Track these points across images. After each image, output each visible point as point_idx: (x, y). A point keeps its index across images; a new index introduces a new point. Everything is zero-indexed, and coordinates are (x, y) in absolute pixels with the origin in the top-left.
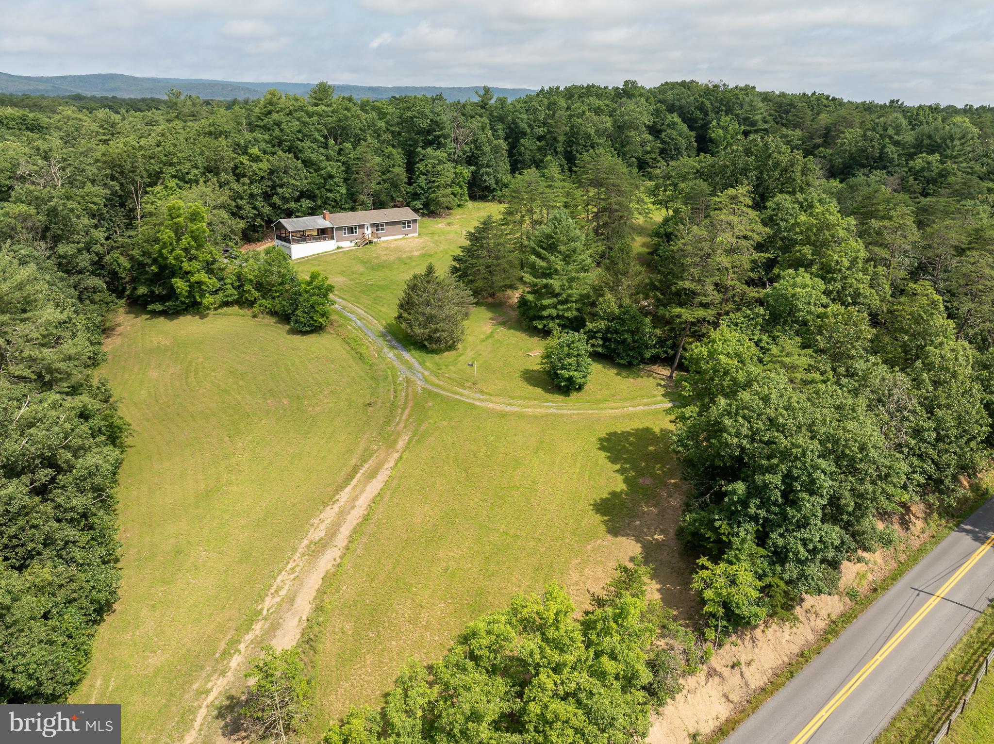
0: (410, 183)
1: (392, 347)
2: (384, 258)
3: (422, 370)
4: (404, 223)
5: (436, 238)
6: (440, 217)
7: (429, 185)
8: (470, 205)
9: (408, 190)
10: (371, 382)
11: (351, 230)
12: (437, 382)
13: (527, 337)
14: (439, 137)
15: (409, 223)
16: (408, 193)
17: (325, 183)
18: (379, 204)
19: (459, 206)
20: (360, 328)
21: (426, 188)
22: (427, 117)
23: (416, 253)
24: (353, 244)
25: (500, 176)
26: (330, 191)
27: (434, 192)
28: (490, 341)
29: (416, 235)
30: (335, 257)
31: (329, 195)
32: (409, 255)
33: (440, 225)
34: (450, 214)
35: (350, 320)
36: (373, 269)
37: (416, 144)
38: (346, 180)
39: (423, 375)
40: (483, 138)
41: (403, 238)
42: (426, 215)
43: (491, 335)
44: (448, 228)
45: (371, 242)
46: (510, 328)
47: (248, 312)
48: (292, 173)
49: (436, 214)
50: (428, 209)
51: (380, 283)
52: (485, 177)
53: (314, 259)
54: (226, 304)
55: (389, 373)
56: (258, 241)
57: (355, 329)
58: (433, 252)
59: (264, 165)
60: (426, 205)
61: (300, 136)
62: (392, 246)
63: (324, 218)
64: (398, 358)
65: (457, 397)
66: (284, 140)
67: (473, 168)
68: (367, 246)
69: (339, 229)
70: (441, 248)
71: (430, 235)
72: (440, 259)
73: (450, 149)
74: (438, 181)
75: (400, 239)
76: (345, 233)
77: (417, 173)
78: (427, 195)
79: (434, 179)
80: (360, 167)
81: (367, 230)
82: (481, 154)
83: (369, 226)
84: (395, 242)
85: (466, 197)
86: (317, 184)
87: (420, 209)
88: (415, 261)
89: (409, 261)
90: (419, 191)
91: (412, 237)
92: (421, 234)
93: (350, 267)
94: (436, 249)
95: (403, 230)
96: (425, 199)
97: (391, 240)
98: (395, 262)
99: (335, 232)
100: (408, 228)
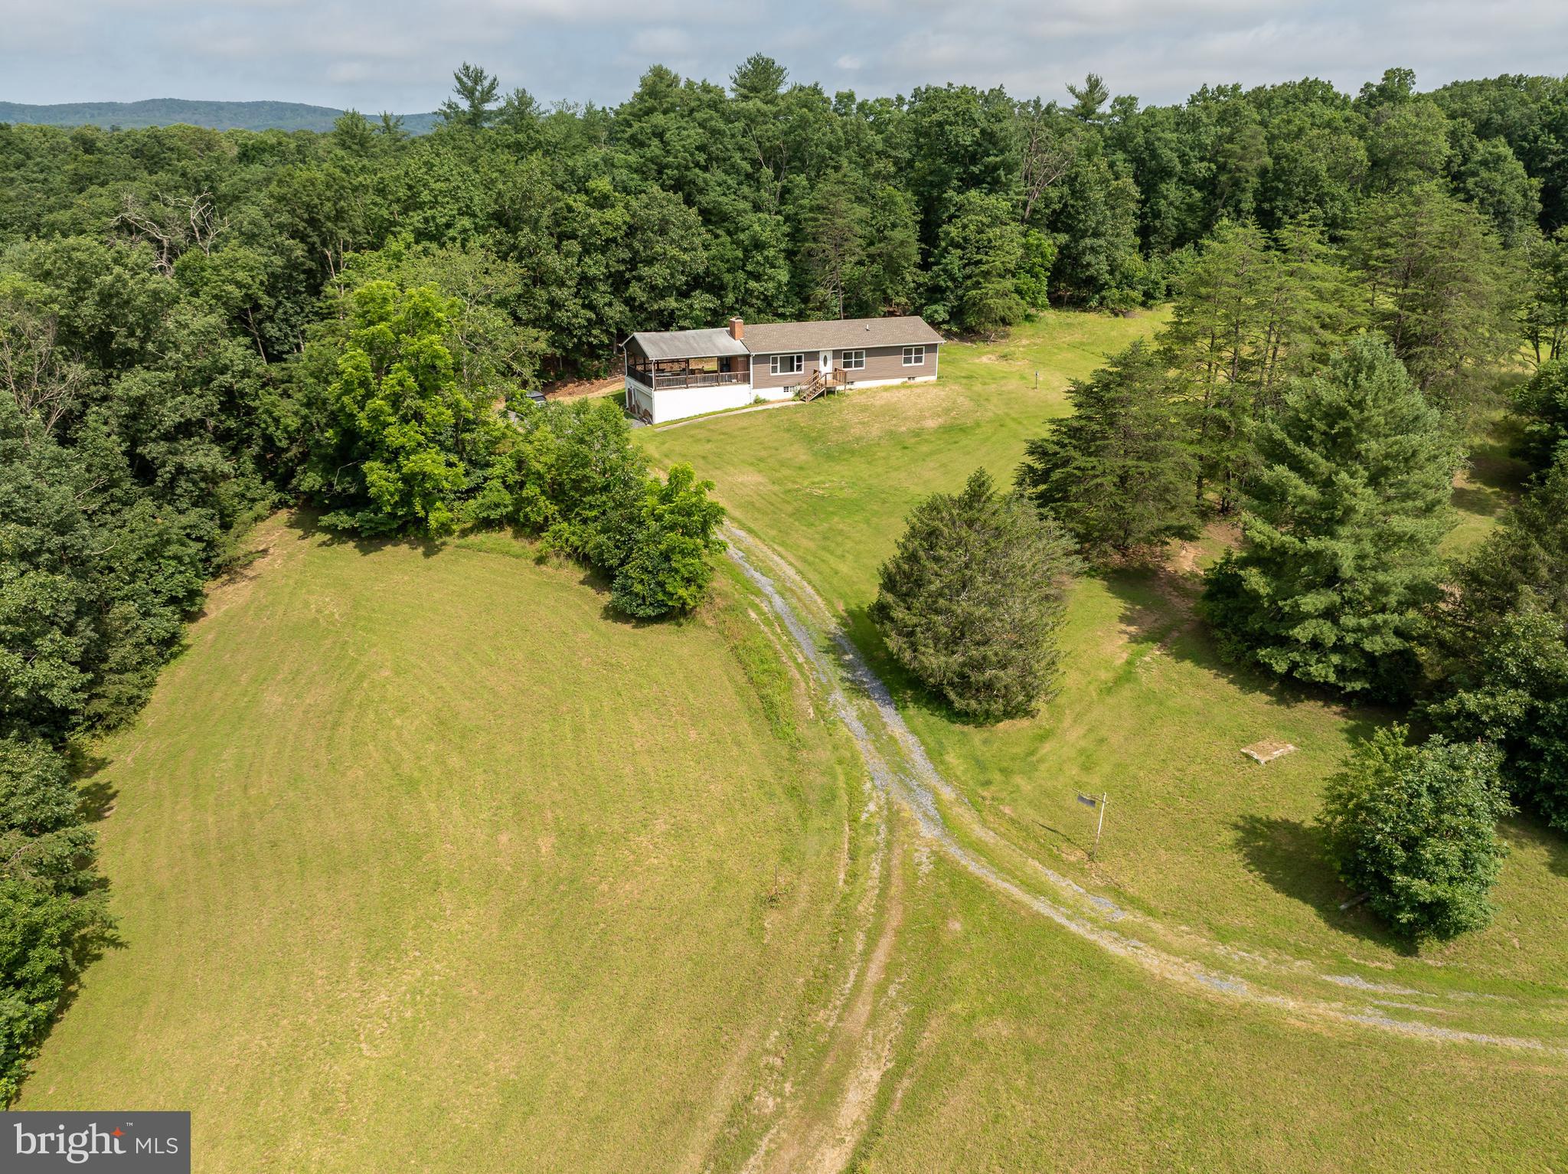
0: (925, 266)
1: (857, 689)
2: (856, 431)
3: (933, 779)
4: (908, 352)
5: (978, 387)
6: (986, 339)
7: (968, 270)
8: (1051, 316)
9: (921, 280)
10: (788, 808)
11: (790, 362)
12: (978, 831)
13: (1233, 690)
14: (995, 168)
15: (919, 351)
16: (919, 285)
17: (746, 258)
18: (857, 308)
19: (1028, 318)
20: (778, 617)
21: (959, 275)
22: (974, 123)
23: (931, 424)
24: (790, 395)
25: (1120, 255)
26: (757, 277)
27: (977, 285)
28: (1126, 692)
29: (933, 378)
30: (744, 423)
31: (753, 284)
32: (914, 426)
33: (984, 359)
34: (1007, 336)
35: (758, 593)
36: (829, 457)
37: (943, 183)
38: (790, 254)
39: (937, 800)
40: (1089, 173)
41: (904, 386)
42: (956, 335)
43: (1126, 676)
44: (1002, 366)
45: (830, 392)
46: (1180, 656)
47: (532, 548)
48: (675, 233)
49: (977, 333)
50: (960, 323)
51: (842, 494)
52: (1088, 258)
53: (700, 426)
54: (486, 524)
55: (841, 783)
56: (597, 377)
57: (768, 622)
58: (969, 422)
59: (617, 215)
60: (957, 314)
61: (702, 158)
62: (878, 403)
63: (732, 334)
64: (869, 728)
65: (1041, 906)
66: (667, 166)
67: (1063, 238)
68: (821, 400)
69: (762, 359)
70: (990, 414)
71: (964, 381)
72: (987, 439)
73: (1017, 194)
74: (988, 262)
75: (897, 387)
76: (774, 369)
77: (943, 244)
78: (960, 292)
79: (979, 257)
80: (822, 225)
81: (825, 363)
82: (1084, 207)
83: (830, 356)
84: (885, 394)
85: (1043, 299)
86: (728, 261)
87: (944, 322)
88: (926, 441)
89: (913, 440)
90: (945, 282)
91: (923, 386)
92: (943, 378)
93: (776, 449)
94: (978, 414)
95: (904, 365)
96: (956, 300)
97: (875, 390)
98: (881, 442)
99: (751, 366)
100: (916, 362)
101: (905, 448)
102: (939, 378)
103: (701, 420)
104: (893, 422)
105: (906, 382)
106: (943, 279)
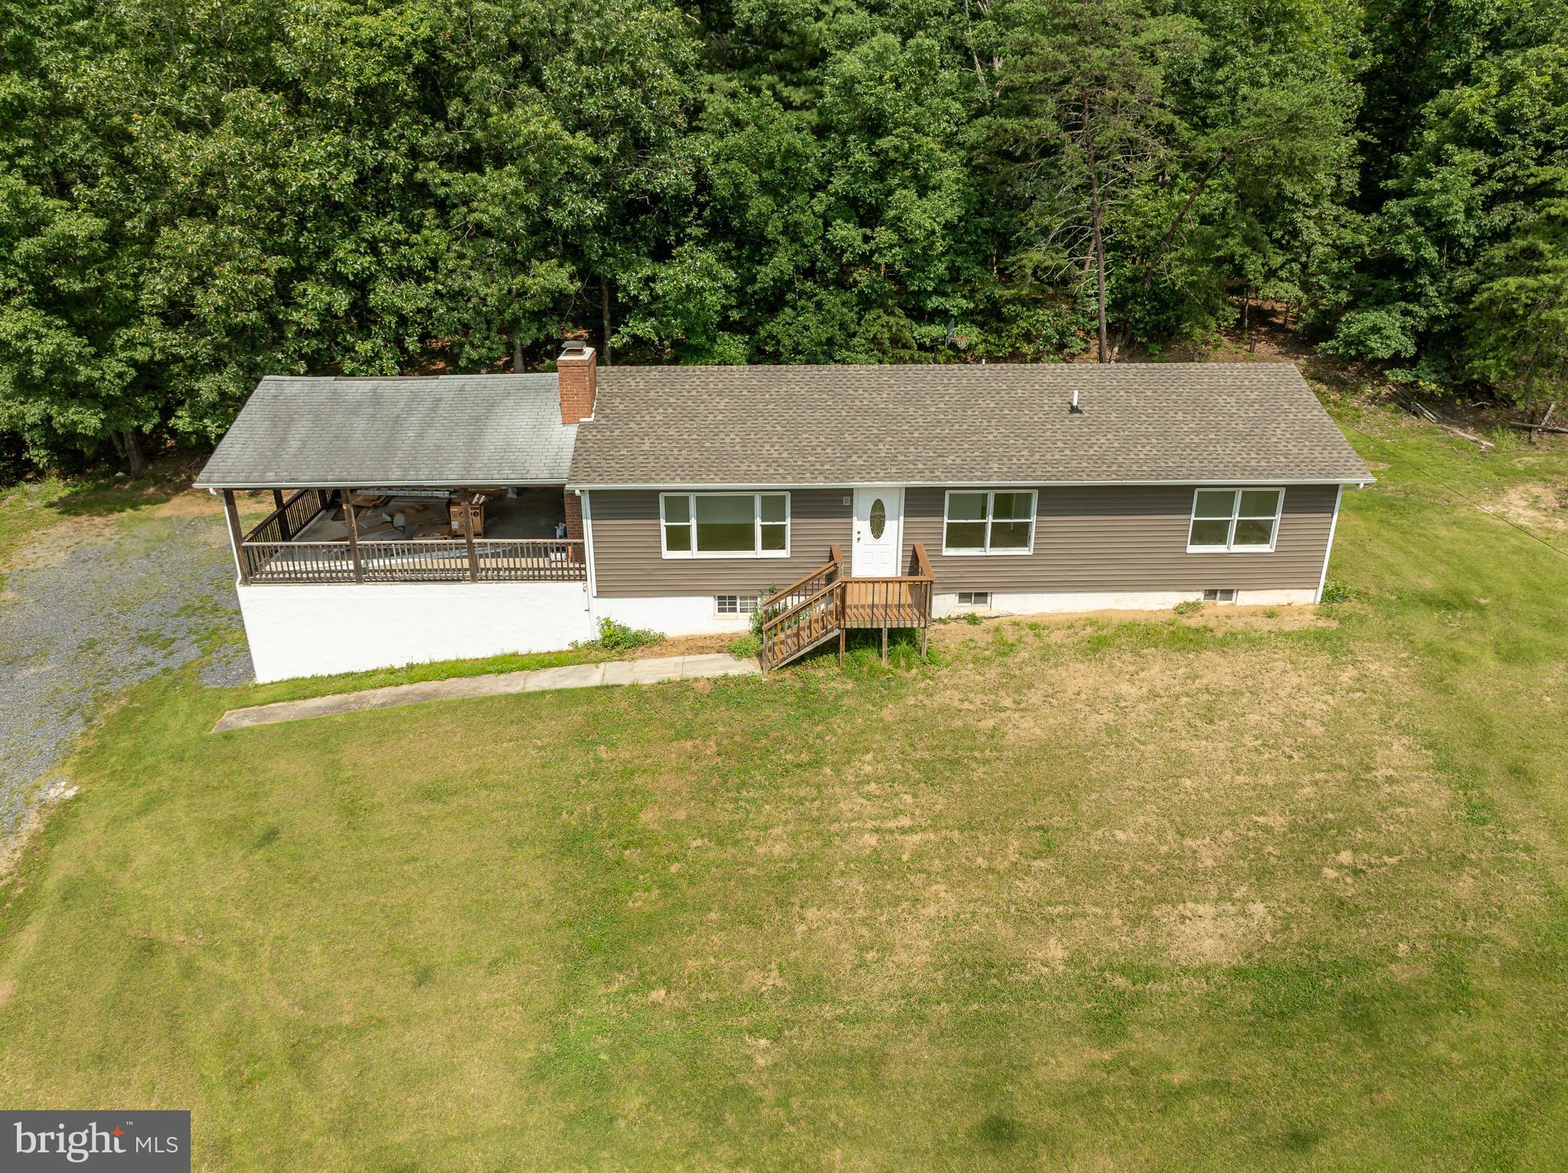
0: (1368, 200)
2: (822, 927)
6: (1527, 426)
7: (1500, 215)
9: (1347, 238)
15: (1260, 501)
16: (1343, 252)
21: (1465, 229)
23: (1206, 934)
24: (740, 623)
27: (1525, 262)
29: (1303, 600)
32: (1113, 937)
33: (1517, 503)
41: (1173, 634)
42: (1428, 399)
49: (1502, 404)
50: (1450, 370)
58: (1408, 959)
60: (1442, 343)
62: (1026, 727)
69: (624, 500)
75: (1146, 636)
76: (677, 540)
77: (1431, 137)
78: (1463, 279)
81: (877, 529)
83: (893, 507)
84: (1078, 677)
87: (1396, 361)
90: (1417, 248)
91: (1252, 641)
92: (1345, 598)
93: (424, 977)
94: (1464, 886)
95: (1192, 549)
96: (1446, 302)
97: (1056, 637)
98: (894, 1050)
99: (587, 524)
100: (1241, 539)
101: (999, 1133)
102: (1329, 597)
103: (380, 695)
104: (1027, 888)
105: (1195, 607)
106: (1411, 240)
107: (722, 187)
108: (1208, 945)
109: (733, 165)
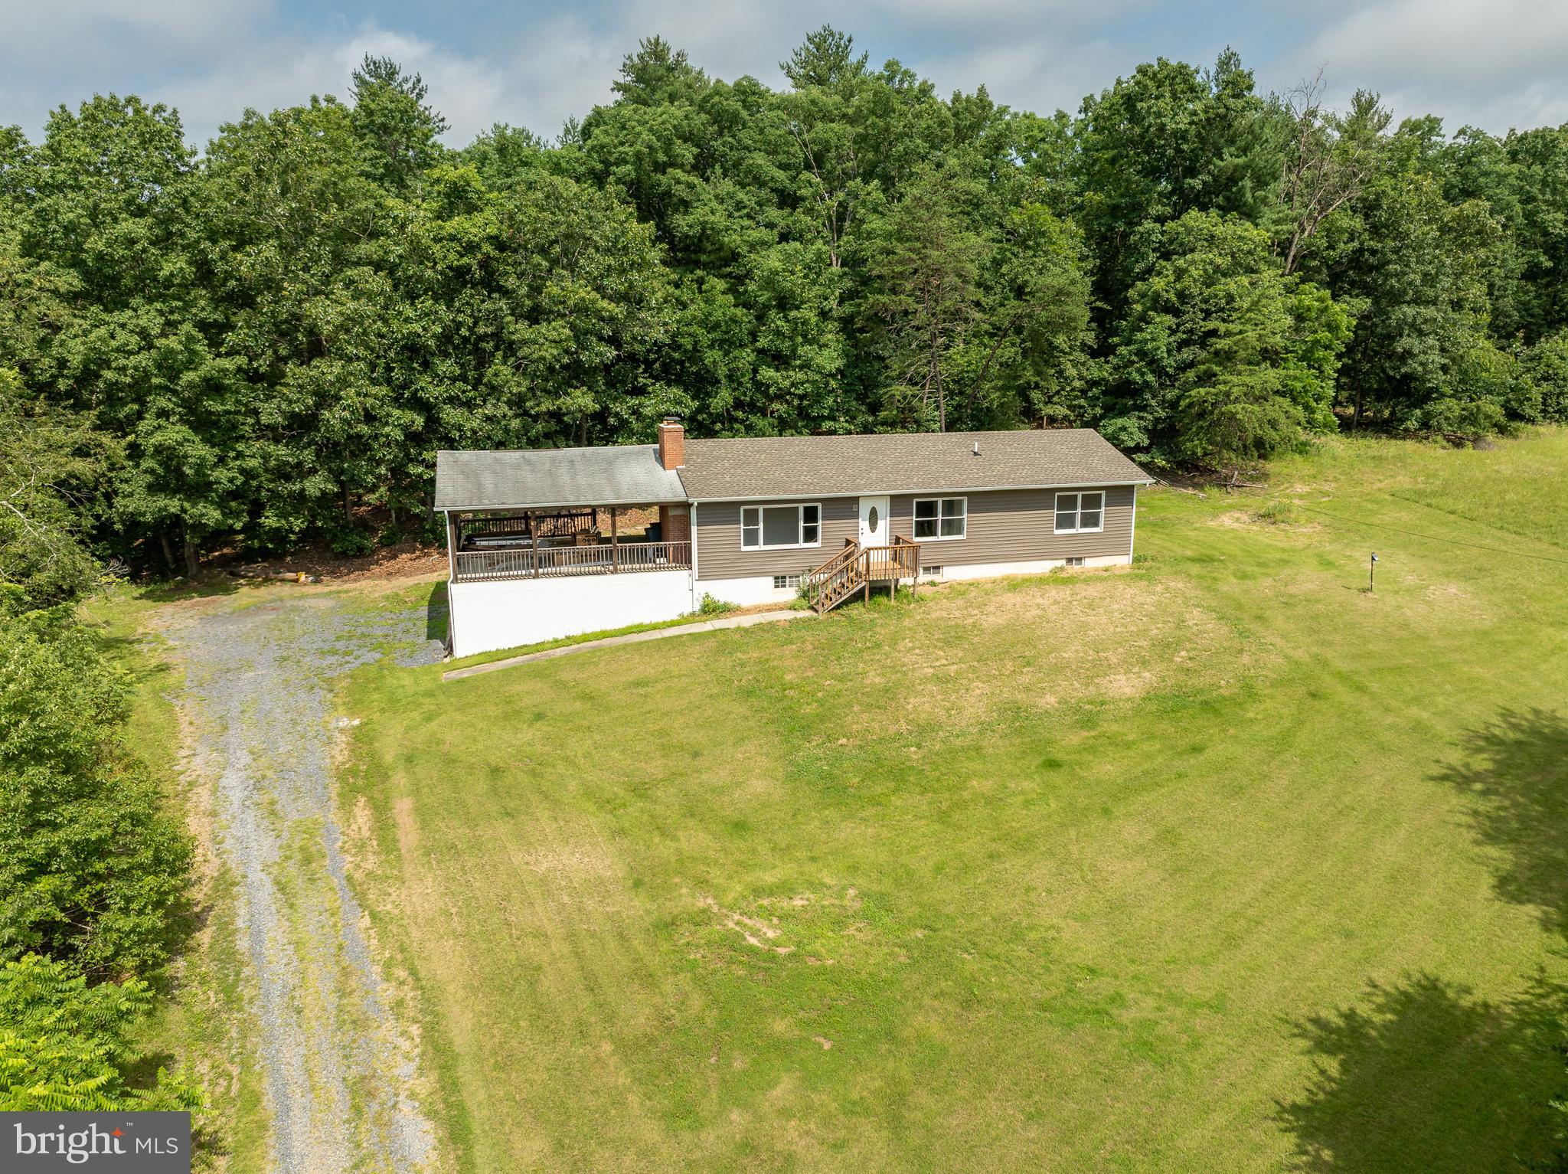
0: (1101, 351)
2: (921, 704)
4: (1067, 502)
5: (1230, 586)
6: (1223, 483)
7: (1187, 354)
8: (1337, 444)
9: (1095, 374)
11: (787, 522)
14: (1234, 177)
15: (1091, 501)
16: (1093, 383)
19: (1302, 449)
21: (1169, 363)
23: (1124, 686)
24: (790, 594)
26: (780, 360)
27: (1207, 379)
29: (1123, 561)
31: (767, 373)
32: (1078, 691)
33: (1227, 520)
34: (1265, 476)
36: (830, 791)
37: (1135, 210)
41: (1055, 579)
44: (1266, 535)
45: (880, 589)
48: (593, 263)
49: (1208, 471)
50: (1171, 452)
52: (1407, 341)
58: (1227, 686)
60: (1163, 436)
62: (992, 620)
63: (662, 457)
67: (1361, 304)
68: (857, 610)
69: (718, 512)
70: (1275, 660)
71: (1195, 569)
72: (1284, 741)
73: (1275, 222)
74: (1228, 334)
75: (1041, 581)
76: (751, 538)
77: (1138, 307)
78: (1170, 394)
79: (1211, 325)
80: (901, 262)
81: (873, 526)
82: (1396, 251)
83: (883, 508)
84: (1011, 599)
85: (1323, 412)
86: (716, 326)
87: (1138, 449)
88: (1113, 741)
89: (1075, 738)
90: (1143, 374)
91: (1101, 579)
92: (1146, 560)
93: (696, 755)
94: (1245, 659)
95: (1057, 532)
96: (1163, 409)
97: (989, 586)
98: (985, 743)
99: (694, 529)
100: (1084, 525)
101: (1052, 764)
102: (1136, 560)
103: (560, 652)
104: (1025, 679)
105: (1062, 569)
106: (1138, 370)
107: (687, 342)
108: (1127, 690)
109: (694, 328)
